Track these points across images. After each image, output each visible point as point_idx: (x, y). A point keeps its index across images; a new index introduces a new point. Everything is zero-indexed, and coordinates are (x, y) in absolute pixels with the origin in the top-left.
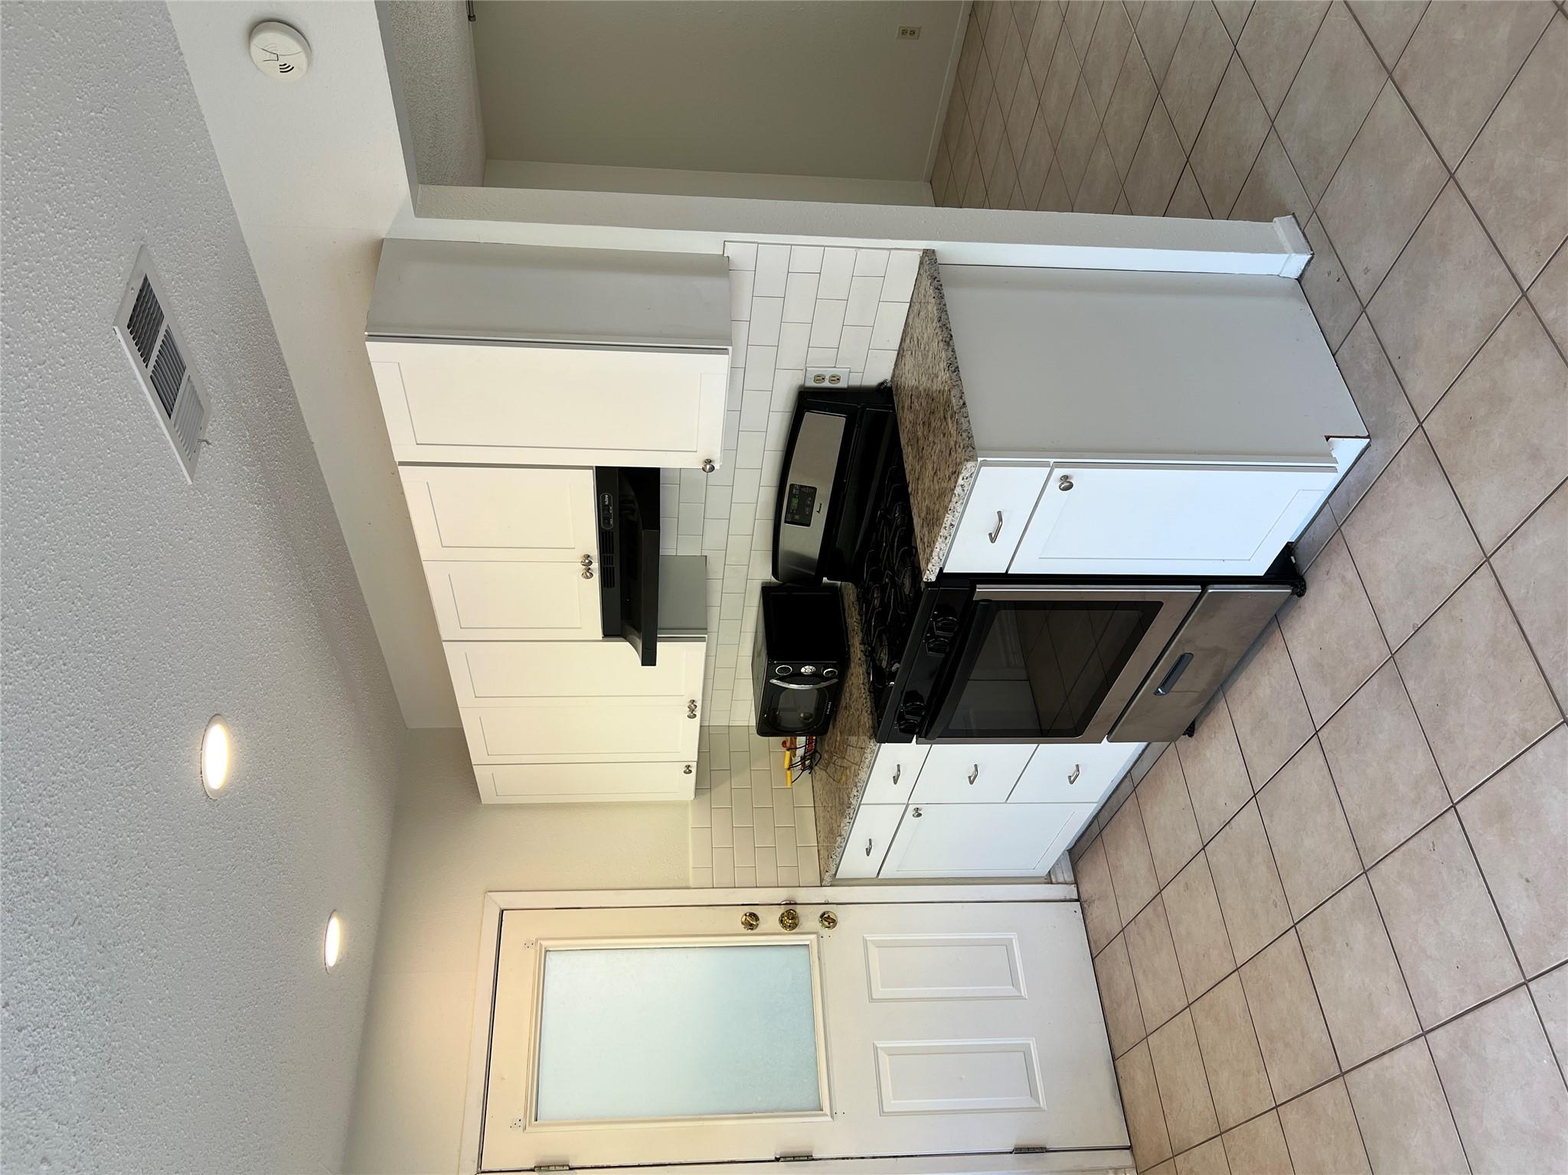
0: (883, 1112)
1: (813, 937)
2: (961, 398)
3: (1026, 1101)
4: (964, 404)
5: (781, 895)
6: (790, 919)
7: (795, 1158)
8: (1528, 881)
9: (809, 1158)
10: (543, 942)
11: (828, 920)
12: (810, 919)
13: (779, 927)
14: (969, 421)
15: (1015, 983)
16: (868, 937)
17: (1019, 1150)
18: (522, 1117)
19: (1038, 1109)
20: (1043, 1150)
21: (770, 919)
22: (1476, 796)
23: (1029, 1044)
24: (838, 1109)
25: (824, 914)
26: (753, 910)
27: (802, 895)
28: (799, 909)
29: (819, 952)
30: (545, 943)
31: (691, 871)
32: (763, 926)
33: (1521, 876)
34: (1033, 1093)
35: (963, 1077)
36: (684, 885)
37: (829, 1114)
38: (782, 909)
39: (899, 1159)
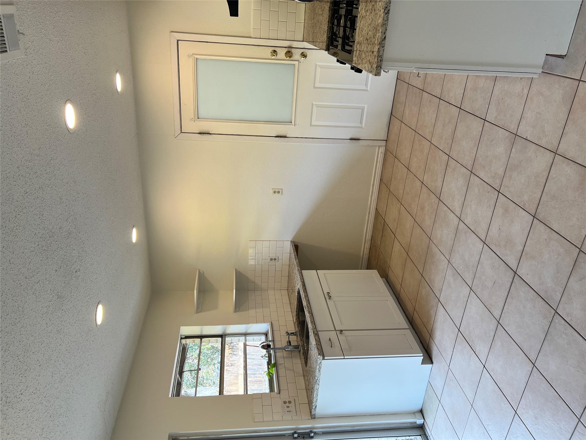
0: (311, 125)
1: (297, 62)
5: (287, 44)
6: (289, 54)
7: (281, 137)
9: (285, 137)
10: (195, 56)
11: (304, 55)
12: (297, 54)
13: (285, 58)
15: (366, 85)
17: (351, 139)
18: (193, 117)
19: (361, 127)
20: (359, 139)
21: (282, 53)
23: (365, 107)
24: (297, 123)
25: (302, 53)
26: (276, 49)
27: (295, 44)
28: (293, 50)
29: (298, 69)
31: (252, 30)
32: (279, 57)
34: (361, 123)
35: (340, 116)
36: (249, 36)
37: (294, 124)
38: (286, 50)
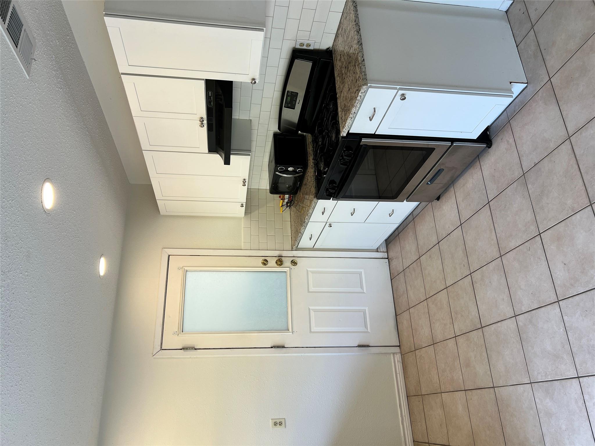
0: (311, 332)
1: (288, 269)
2: (362, 57)
3: (363, 329)
4: (364, 60)
5: (277, 253)
6: (280, 262)
7: (278, 347)
8: (565, 264)
9: (283, 347)
10: (185, 268)
11: (294, 263)
12: (287, 262)
13: (275, 265)
14: (365, 68)
15: (362, 287)
16: (309, 269)
17: (359, 346)
18: (177, 331)
19: (368, 332)
20: (368, 346)
21: (272, 262)
22: (549, 231)
23: (366, 309)
24: (295, 330)
25: (292, 261)
26: (266, 258)
27: (284, 253)
28: (283, 259)
29: (290, 274)
30: (186, 268)
31: (243, 244)
32: (269, 264)
33: (563, 262)
34: (366, 326)
35: (341, 320)
36: (240, 248)
37: (291, 332)
38: (277, 258)
39: (316, 348)
